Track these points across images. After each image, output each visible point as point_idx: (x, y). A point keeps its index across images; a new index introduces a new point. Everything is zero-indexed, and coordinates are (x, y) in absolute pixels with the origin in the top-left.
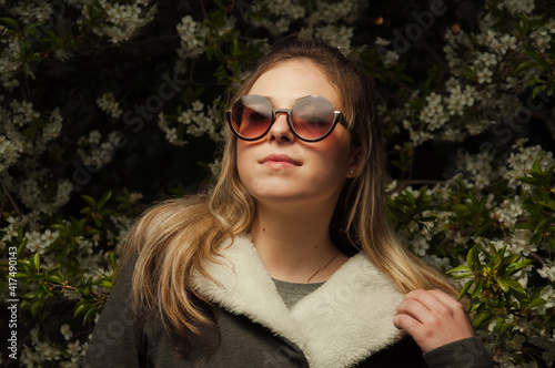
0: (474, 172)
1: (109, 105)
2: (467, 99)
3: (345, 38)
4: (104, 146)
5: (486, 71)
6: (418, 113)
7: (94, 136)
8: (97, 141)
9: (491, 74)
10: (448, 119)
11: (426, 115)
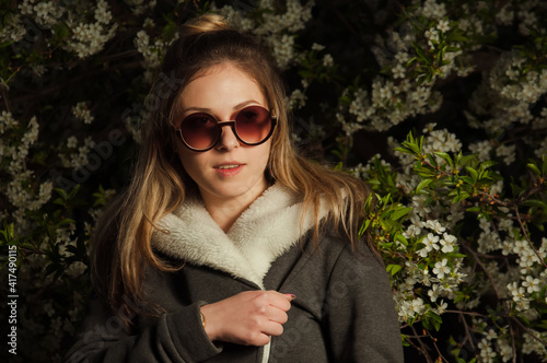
0: (401, 157)
1: (82, 113)
2: (386, 93)
3: (287, 45)
4: (80, 149)
5: (399, 67)
6: (348, 108)
7: (72, 142)
8: (74, 146)
9: (403, 70)
10: (374, 111)
11: (354, 109)
